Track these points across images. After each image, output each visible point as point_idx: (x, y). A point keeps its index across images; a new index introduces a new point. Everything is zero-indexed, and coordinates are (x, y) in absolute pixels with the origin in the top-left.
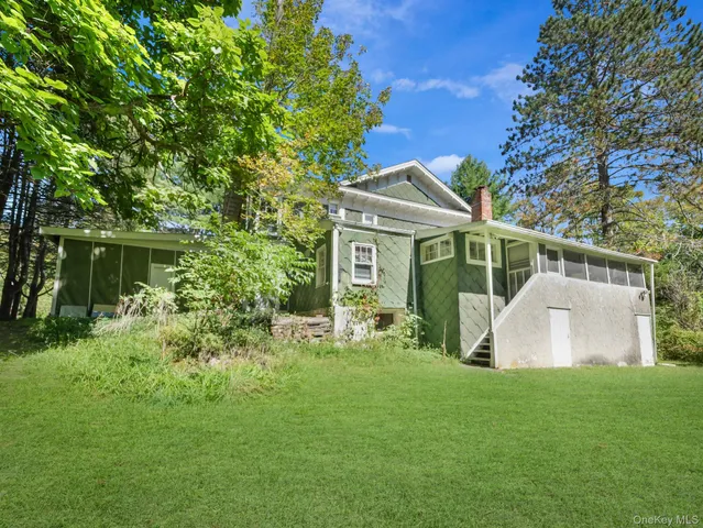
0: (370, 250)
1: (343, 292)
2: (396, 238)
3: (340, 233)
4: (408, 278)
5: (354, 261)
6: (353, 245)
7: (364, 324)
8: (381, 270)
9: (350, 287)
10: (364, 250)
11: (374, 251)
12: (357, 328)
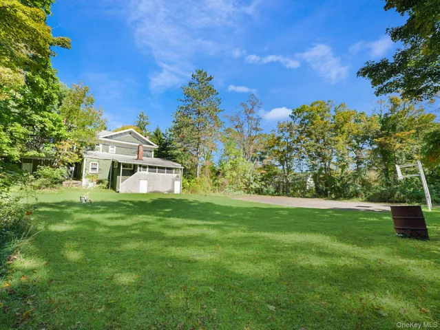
1: (86, 175)
2: (106, 161)
3: (86, 160)
4: (109, 171)
6: (90, 163)
8: (100, 169)
9: (89, 174)
10: (94, 164)
11: (98, 164)
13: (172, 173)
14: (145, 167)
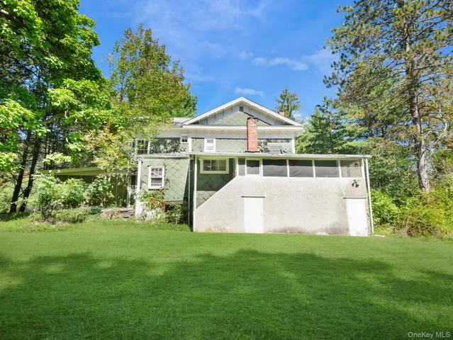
0: (161, 170)
1: (143, 194)
2: (178, 161)
3: (142, 162)
4: (185, 183)
5: (150, 176)
6: (150, 168)
7: (153, 211)
8: (167, 180)
9: (147, 191)
10: (157, 169)
11: (163, 170)
12: (149, 213)
13: (336, 175)
14: (254, 164)
